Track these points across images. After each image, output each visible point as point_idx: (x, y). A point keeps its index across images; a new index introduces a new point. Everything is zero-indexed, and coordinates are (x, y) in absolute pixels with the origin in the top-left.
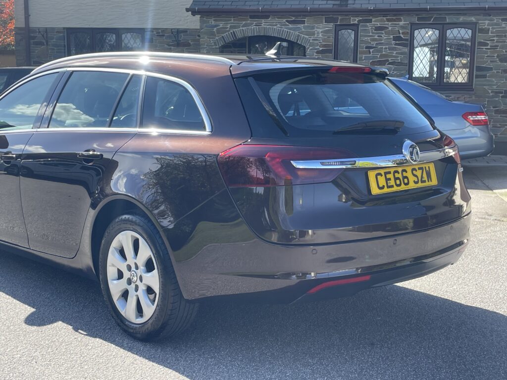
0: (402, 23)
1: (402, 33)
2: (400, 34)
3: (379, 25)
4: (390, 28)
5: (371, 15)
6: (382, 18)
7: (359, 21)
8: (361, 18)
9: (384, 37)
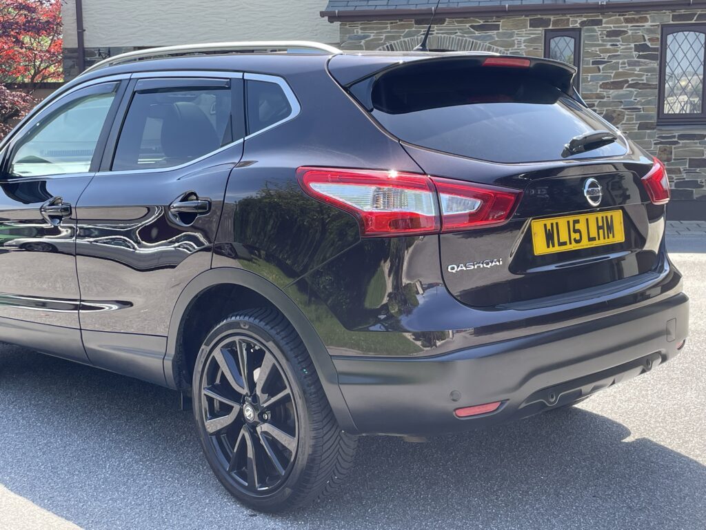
0: (648, 25)
1: (649, 39)
2: (645, 40)
3: (613, 29)
4: (630, 32)
5: (602, 14)
6: (617, 17)
7: (583, 23)
8: (585, 19)
9: (621, 46)
